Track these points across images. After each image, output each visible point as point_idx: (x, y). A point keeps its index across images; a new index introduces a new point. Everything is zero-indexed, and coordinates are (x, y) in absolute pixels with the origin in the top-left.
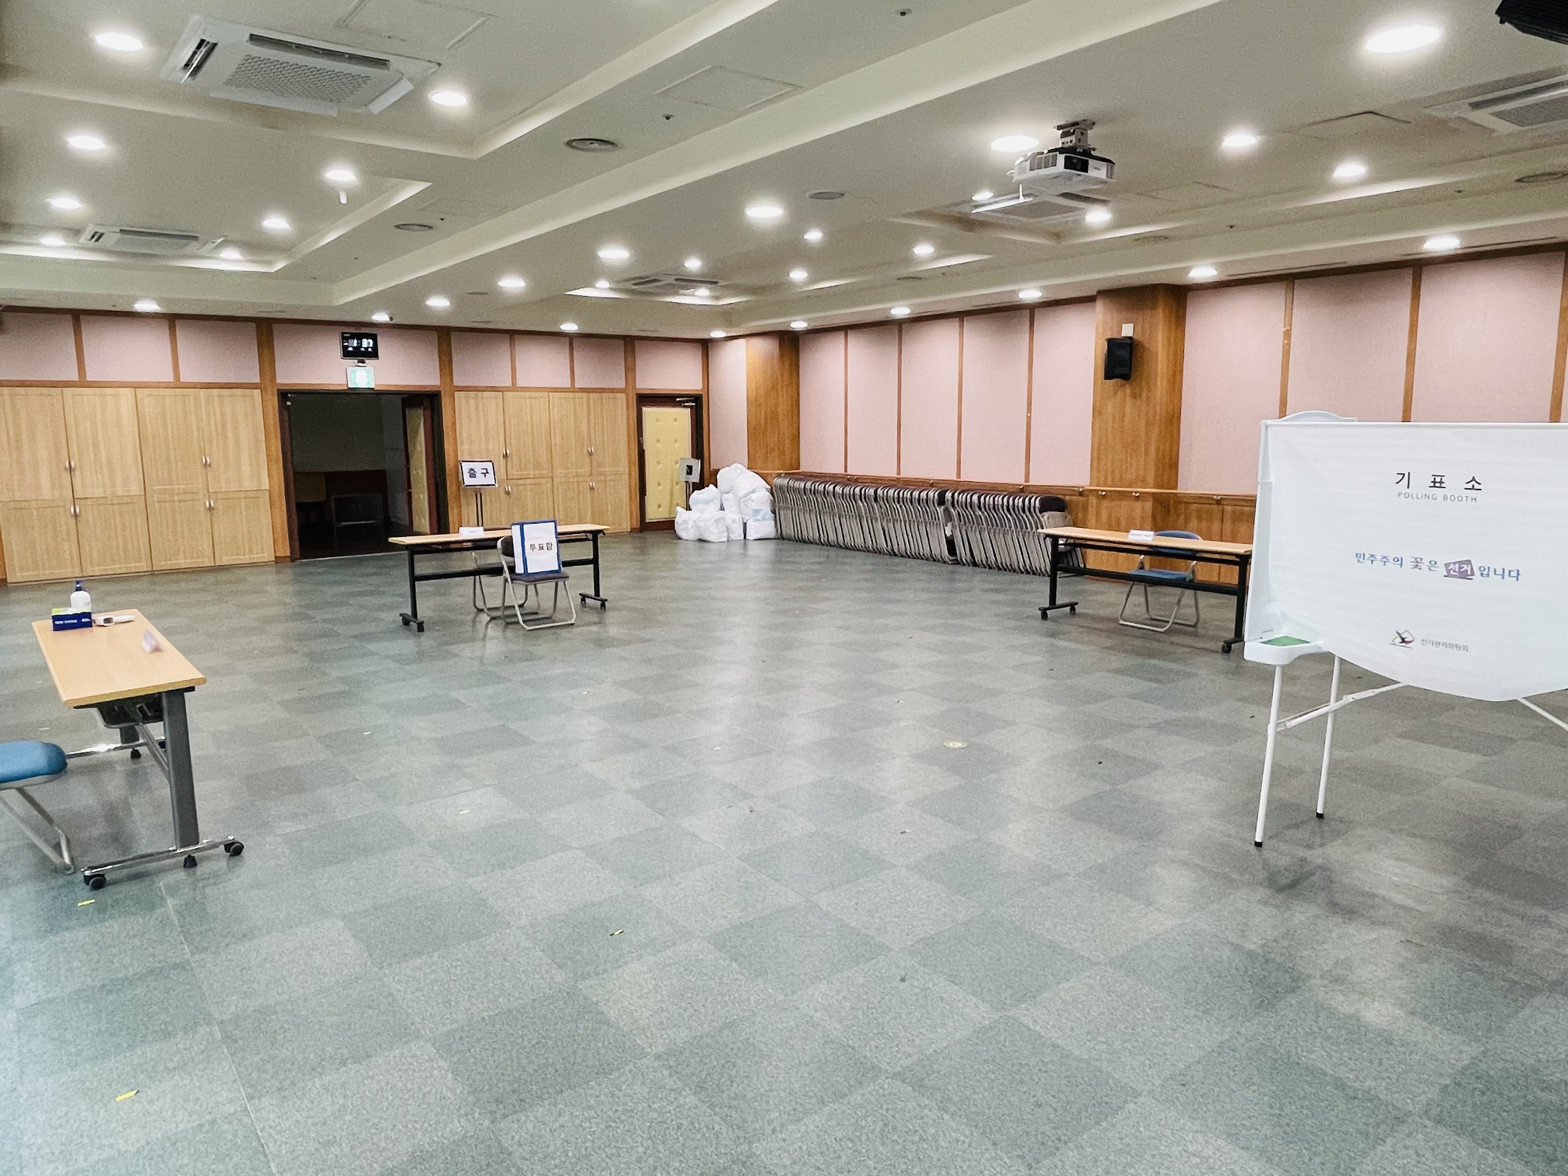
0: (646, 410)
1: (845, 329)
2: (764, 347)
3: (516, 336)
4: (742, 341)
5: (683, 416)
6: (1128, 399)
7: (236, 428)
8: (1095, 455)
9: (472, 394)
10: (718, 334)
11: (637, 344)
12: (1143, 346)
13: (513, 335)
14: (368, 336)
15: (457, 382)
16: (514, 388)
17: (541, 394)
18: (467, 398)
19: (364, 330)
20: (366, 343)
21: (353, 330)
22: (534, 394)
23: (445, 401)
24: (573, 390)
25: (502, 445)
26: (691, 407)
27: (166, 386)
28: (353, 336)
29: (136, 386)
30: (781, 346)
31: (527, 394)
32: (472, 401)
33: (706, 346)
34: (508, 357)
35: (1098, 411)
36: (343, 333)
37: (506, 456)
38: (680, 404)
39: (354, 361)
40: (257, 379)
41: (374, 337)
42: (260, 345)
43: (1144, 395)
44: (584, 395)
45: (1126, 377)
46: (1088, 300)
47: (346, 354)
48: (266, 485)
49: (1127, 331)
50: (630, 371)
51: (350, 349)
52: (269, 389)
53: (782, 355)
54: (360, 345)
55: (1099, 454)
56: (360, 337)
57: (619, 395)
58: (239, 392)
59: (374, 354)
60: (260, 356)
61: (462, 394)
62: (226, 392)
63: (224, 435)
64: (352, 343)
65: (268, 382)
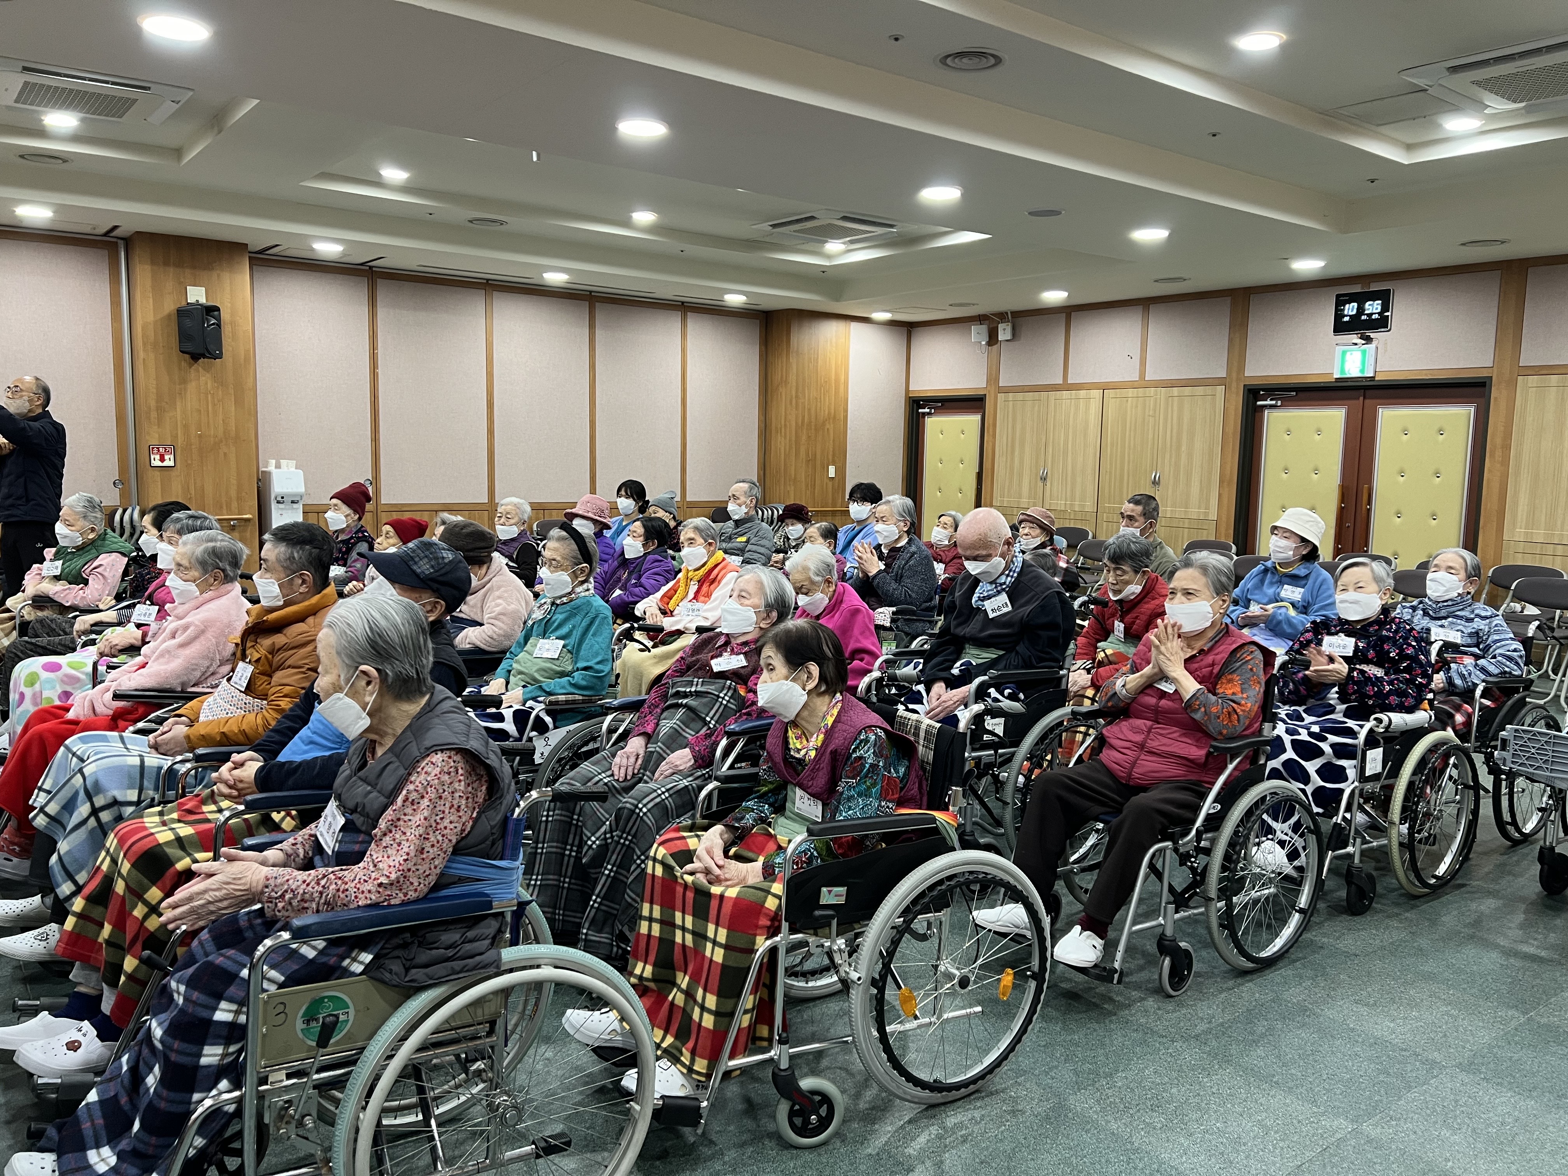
14: (1373, 296)
15: (1530, 356)
19: (1375, 287)
20: (1373, 307)
27: (1132, 385)
28: (1351, 298)
29: (1104, 387)
32: (1552, 393)
36: (1338, 296)
40: (1223, 374)
41: (1385, 297)
47: (1340, 327)
48: (1214, 513)
51: (1346, 319)
52: (1234, 385)
54: (1361, 310)
56: (1361, 299)
58: (1199, 390)
59: (1382, 323)
60: (1230, 341)
61: (1533, 380)
62: (1187, 390)
63: (1179, 447)
64: (1351, 309)
65: (1234, 375)
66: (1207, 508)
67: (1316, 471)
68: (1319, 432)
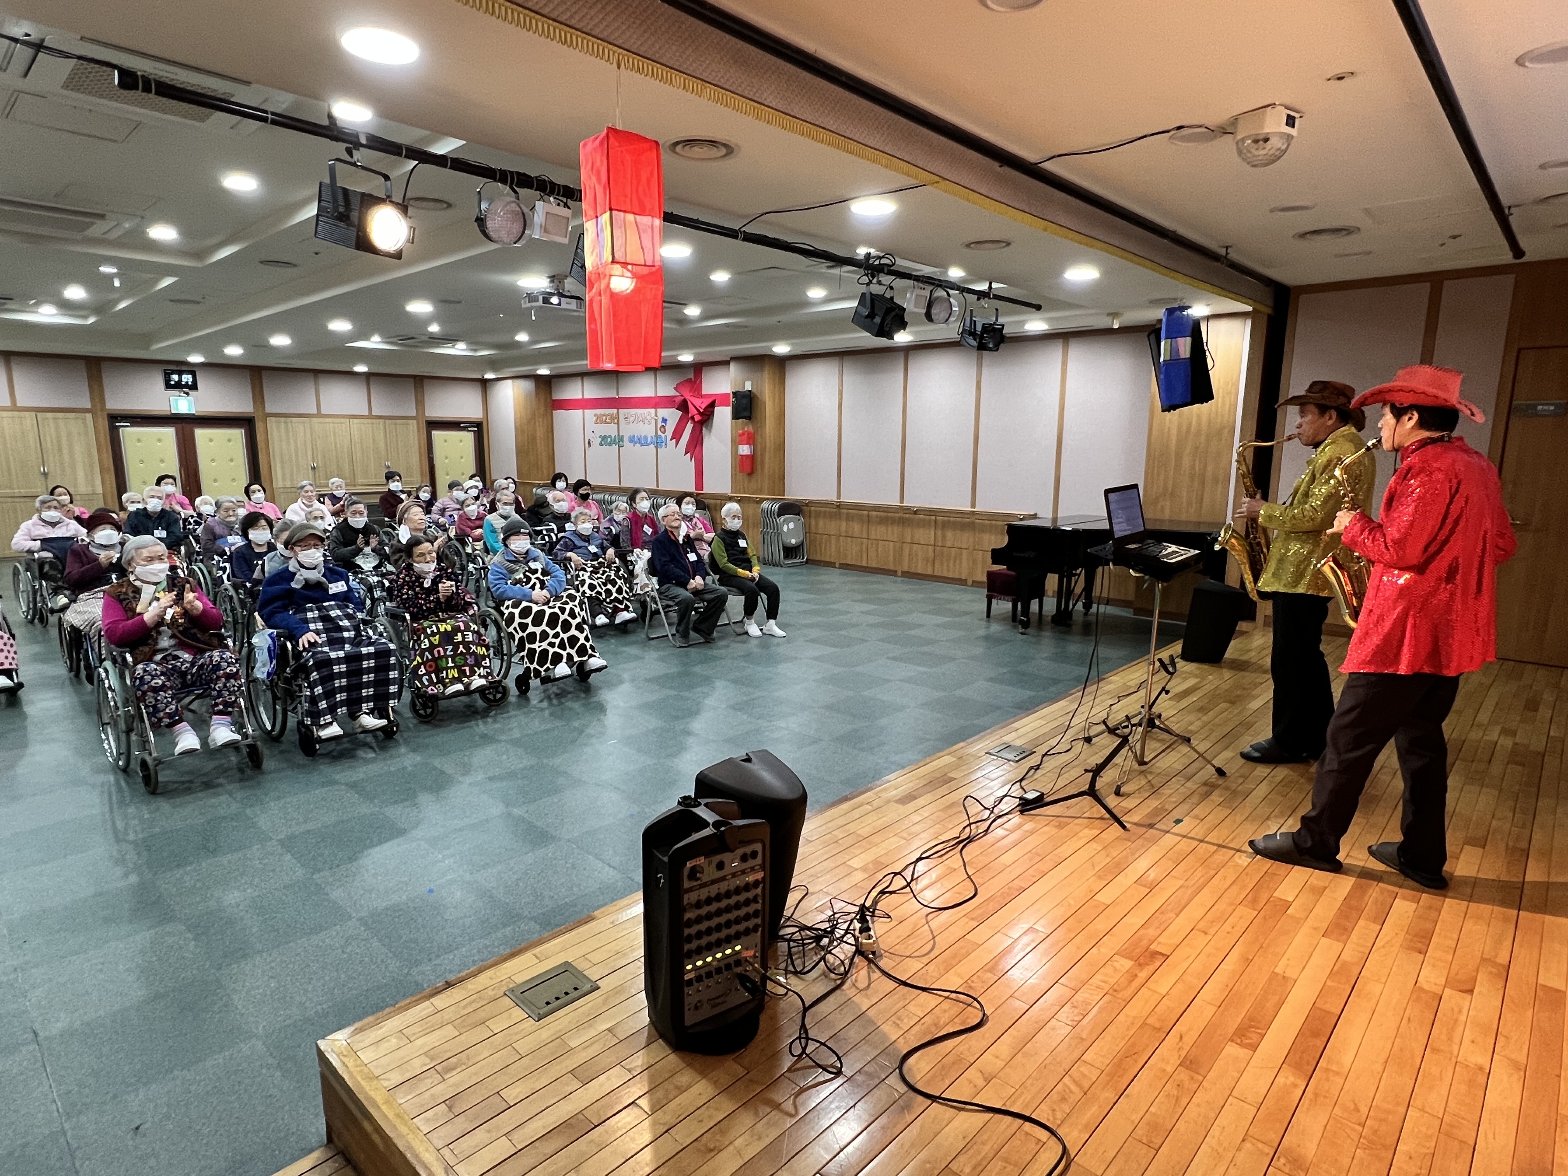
0: (436, 433)
1: (583, 375)
2: (526, 386)
3: (320, 375)
4: (510, 382)
5: (468, 438)
7: (71, 445)
8: (733, 471)
9: (282, 419)
10: (489, 376)
11: (426, 382)
12: (758, 397)
13: (317, 373)
14: (187, 373)
15: (269, 409)
16: (319, 415)
17: (342, 420)
18: (279, 422)
19: (184, 368)
20: (187, 378)
21: (174, 368)
22: (336, 420)
23: (259, 426)
24: (370, 416)
25: (310, 458)
26: (474, 431)
28: (173, 372)
30: (537, 387)
31: (330, 420)
32: (283, 425)
33: (485, 384)
34: (313, 391)
35: (734, 441)
36: (165, 370)
37: (314, 468)
38: (464, 429)
39: (176, 392)
40: (89, 406)
41: (194, 374)
42: (90, 378)
43: (759, 431)
44: (382, 421)
45: (749, 418)
46: (726, 363)
47: (168, 386)
48: (100, 490)
49: (748, 386)
50: (420, 403)
51: (172, 382)
52: (99, 413)
53: (537, 394)
54: (181, 379)
55: (735, 473)
56: (180, 373)
57: (411, 422)
58: (72, 415)
59: (194, 387)
60: (90, 387)
61: (273, 419)
62: (60, 415)
63: (60, 450)
64: (175, 377)
65: (99, 407)
66: (93, 486)
67: (162, 461)
68: (159, 440)
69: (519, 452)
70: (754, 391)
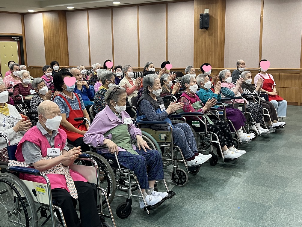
1: (88, 10)
4: (41, 14)
5: (14, 45)
6: (207, 36)
8: (195, 57)
10: (31, 10)
12: (213, 17)
26: (18, 41)
30: (59, 16)
33: (22, 15)
35: (196, 41)
38: (13, 40)
43: (213, 34)
45: (207, 28)
49: (206, 11)
53: (60, 20)
55: (197, 56)
69: (47, 51)
70: (211, 14)
